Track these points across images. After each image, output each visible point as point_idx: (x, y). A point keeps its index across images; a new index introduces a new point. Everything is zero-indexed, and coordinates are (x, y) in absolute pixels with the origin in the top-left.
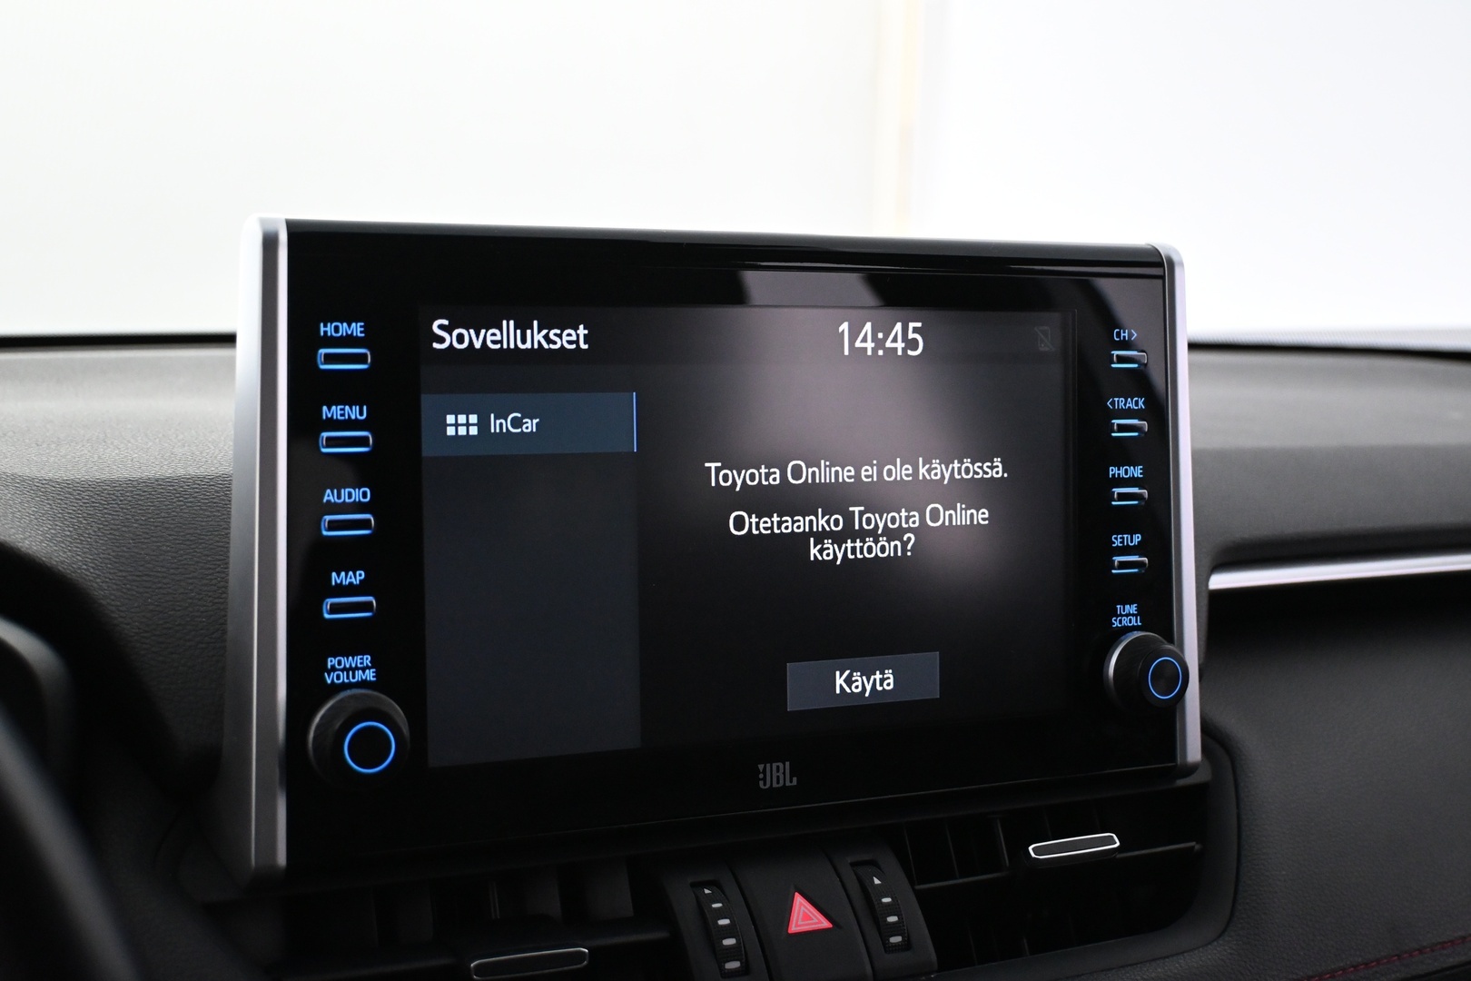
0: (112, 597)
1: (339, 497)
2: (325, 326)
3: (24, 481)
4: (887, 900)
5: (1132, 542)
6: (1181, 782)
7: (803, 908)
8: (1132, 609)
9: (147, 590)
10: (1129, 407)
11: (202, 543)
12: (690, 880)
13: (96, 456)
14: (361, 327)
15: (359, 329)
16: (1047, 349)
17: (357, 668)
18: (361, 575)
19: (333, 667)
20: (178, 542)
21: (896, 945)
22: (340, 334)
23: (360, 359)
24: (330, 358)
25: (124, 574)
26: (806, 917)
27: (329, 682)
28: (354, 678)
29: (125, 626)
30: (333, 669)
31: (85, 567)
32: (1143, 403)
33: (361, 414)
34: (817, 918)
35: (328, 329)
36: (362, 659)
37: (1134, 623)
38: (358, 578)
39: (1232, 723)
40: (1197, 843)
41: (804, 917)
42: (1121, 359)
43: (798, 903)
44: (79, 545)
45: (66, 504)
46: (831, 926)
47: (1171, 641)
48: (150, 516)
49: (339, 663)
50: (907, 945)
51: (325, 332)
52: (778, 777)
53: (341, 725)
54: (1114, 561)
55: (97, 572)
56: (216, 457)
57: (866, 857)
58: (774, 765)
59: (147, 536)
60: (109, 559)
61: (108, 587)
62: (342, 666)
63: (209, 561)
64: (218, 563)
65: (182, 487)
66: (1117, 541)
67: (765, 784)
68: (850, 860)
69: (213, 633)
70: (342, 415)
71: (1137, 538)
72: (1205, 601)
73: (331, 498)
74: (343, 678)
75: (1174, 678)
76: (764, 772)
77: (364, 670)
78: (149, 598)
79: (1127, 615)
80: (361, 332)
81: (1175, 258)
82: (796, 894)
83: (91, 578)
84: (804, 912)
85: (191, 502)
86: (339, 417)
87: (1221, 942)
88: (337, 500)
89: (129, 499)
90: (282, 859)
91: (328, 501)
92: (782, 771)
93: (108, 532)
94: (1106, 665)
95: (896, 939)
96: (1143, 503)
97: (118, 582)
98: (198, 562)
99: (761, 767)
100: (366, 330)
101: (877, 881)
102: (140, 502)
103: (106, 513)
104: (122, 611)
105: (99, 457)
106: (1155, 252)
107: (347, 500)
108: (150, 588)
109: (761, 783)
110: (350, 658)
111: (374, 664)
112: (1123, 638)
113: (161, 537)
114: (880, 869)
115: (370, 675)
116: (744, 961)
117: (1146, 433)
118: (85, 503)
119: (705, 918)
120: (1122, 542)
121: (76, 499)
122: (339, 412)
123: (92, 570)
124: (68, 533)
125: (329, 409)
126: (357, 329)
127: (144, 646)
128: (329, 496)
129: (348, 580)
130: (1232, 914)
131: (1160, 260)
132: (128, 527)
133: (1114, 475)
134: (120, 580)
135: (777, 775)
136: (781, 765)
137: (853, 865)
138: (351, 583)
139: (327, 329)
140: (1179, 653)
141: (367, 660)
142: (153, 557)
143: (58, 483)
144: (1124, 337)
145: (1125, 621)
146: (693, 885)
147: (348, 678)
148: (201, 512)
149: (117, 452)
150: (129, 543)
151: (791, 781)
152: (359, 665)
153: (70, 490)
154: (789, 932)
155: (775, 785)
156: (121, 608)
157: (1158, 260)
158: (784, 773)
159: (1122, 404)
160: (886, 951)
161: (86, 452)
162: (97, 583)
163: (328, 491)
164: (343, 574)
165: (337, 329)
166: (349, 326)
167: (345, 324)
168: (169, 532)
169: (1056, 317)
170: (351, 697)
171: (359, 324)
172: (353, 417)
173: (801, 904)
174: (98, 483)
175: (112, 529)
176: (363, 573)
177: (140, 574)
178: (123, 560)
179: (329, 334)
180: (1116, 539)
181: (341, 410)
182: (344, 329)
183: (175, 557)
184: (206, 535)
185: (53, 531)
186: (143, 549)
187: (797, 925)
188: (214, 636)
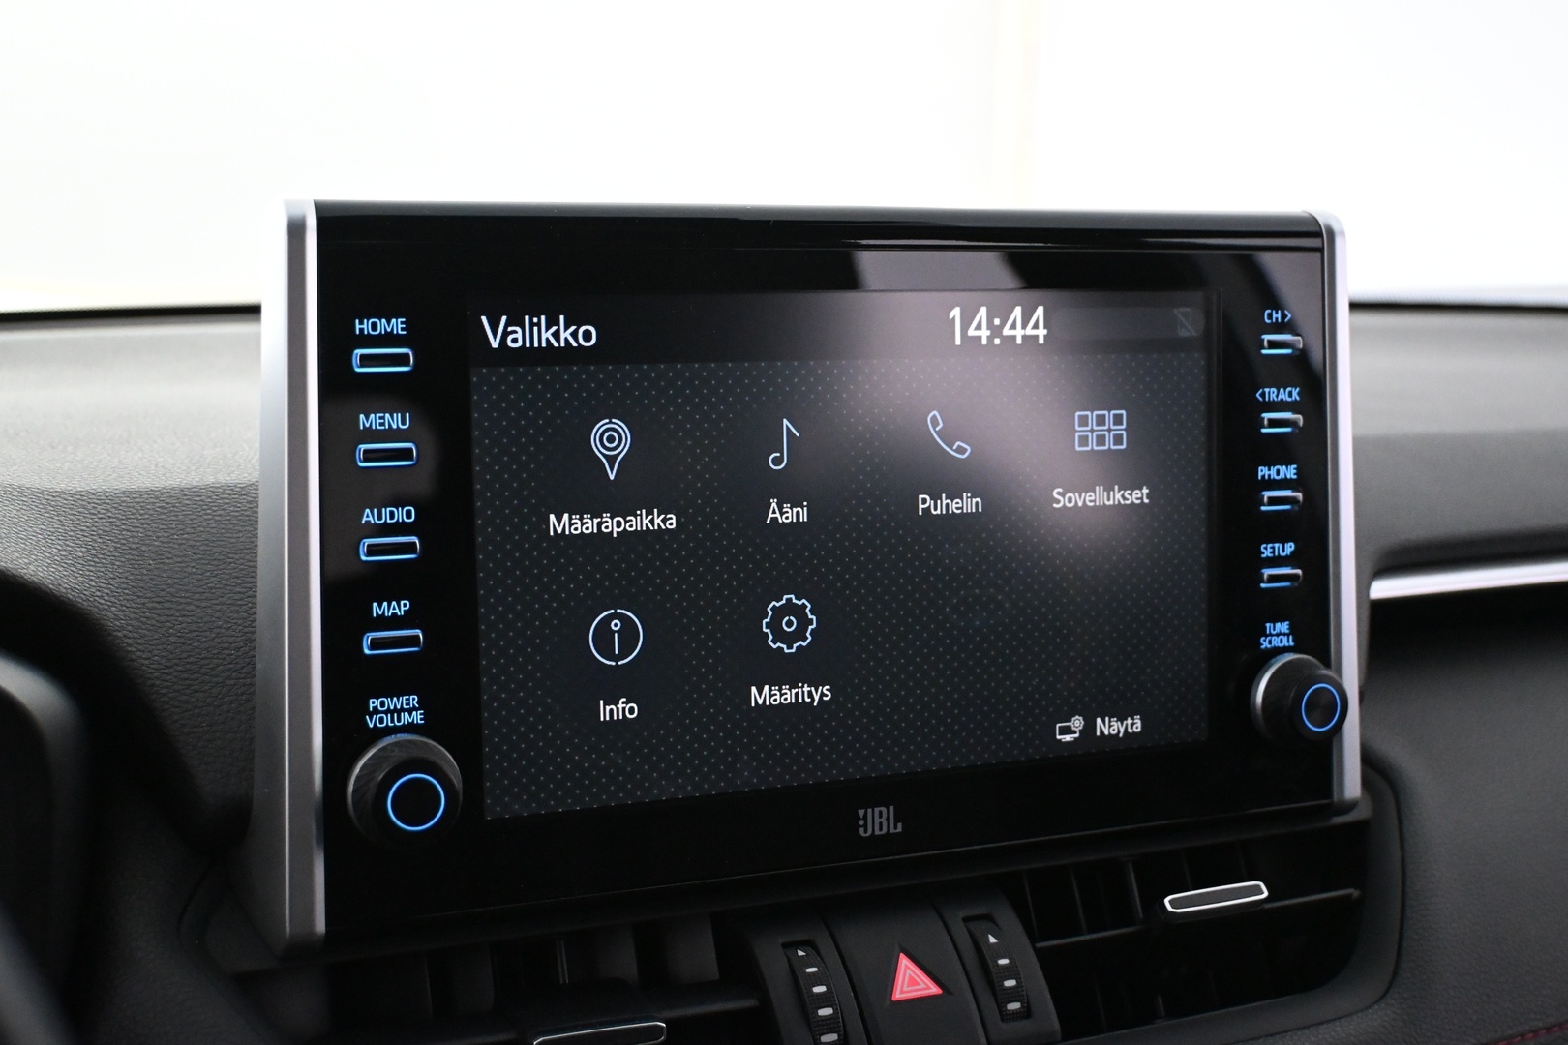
0: (130, 628)
1: (380, 518)
2: (361, 323)
3: (32, 494)
4: (1003, 961)
5: (1283, 551)
6: (1338, 820)
7: (909, 972)
8: (1284, 627)
9: (169, 619)
10: (1282, 399)
11: (230, 563)
12: (781, 941)
13: (116, 460)
14: (402, 323)
15: (400, 326)
16: (1187, 334)
17: (402, 710)
18: (405, 605)
19: (375, 708)
20: (203, 562)
21: (1015, 1013)
22: (378, 332)
23: (402, 360)
24: (366, 360)
25: (143, 600)
26: (913, 982)
27: (371, 726)
28: (399, 721)
29: (144, 662)
30: (376, 711)
31: (98, 594)
32: (1299, 394)
33: (403, 423)
34: (925, 984)
35: (365, 326)
36: (408, 699)
37: (1285, 643)
38: (402, 608)
39: (1397, 753)
40: (1356, 889)
41: (911, 982)
42: (1273, 345)
43: (903, 965)
44: (91, 568)
45: (79, 519)
46: (940, 991)
47: (1327, 664)
48: (173, 532)
49: (383, 704)
50: (1026, 1013)
51: (361, 330)
52: (881, 824)
53: (384, 777)
54: (1262, 574)
55: (113, 599)
56: (250, 461)
57: (982, 910)
58: (877, 810)
59: (170, 556)
60: (127, 583)
61: (125, 616)
62: (386, 708)
63: (240, 584)
64: (249, 586)
65: (210, 497)
66: (1267, 551)
67: (866, 832)
68: (962, 914)
69: (243, 668)
70: (381, 424)
71: (1290, 547)
72: (1366, 613)
73: (371, 518)
74: (387, 721)
75: (1331, 707)
76: (865, 818)
77: (410, 711)
78: (171, 628)
79: (1278, 635)
80: (402, 329)
81: (1336, 227)
82: (902, 955)
83: (106, 607)
84: (910, 977)
85: (220, 515)
86: (378, 427)
87: (1383, 1005)
88: (377, 521)
89: (151, 512)
90: (320, 925)
91: (368, 522)
92: (885, 815)
93: (126, 552)
94: (1253, 691)
95: (1014, 1006)
96: (1296, 508)
97: (137, 611)
98: (226, 585)
99: (861, 812)
100: (408, 326)
101: (992, 940)
102: (162, 516)
103: (124, 530)
104: (139, 644)
105: (120, 462)
106: (1315, 221)
107: (389, 521)
108: (172, 616)
109: (862, 830)
110: (395, 698)
111: (422, 705)
112: (1273, 660)
113: (185, 556)
114: (997, 926)
115: (417, 717)
116: (842, 1033)
117: (1300, 428)
118: (101, 518)
119: (799, 985)
120: (1273, 552)
121: (90, 513)
122: (378, 421)
123: (106, 598)
124: (81, 555)
125: (367, 418)
126: (397, 326)
127: (166, 684)
128: (369, 516)
129: (391, 611)
130: (1395, 974)
131: (1318, 229)
132: (149, 545)
133: (1263, 476)
134: (138, 608)
135: (879, 821)
136: (884, 809)
137: (966, 920)
138: (394, 614)
139: (363, 326)
140: (1337, 679)
141: (414, 700)
142: (175, 580)
143: (72, 495)
144: (1277, 319)
145: (1276, 642)
146: (785, 946)
147: (392, 721)
148: (231, 526)
149: (140, 454)
150: (150, 565)
151: (896, 828)
152: (405, 707)
153: (84, 503)
154: (894, 999)
155: (877, 832)
156: (139, 641)
157: (1316, 229)
158: (888, 819)
159: (1273, 396)
160: (1002, 1020)
161: (106, 455)
162: (112, 612)
163: (368, 511)
164: (385, 604)
165: (374, 327)
166: (389, 323)
167: (384, 321)
168: (193, 551)
169: (1198, 296)
170: (396, 744)
171: (399, 320)
172: (395, 426)
173: (907, 967)
174: (115, 494)
175: (130, 548)
176: (408, 602)
177: (161, 600)
178: (142, 584)
179: (366, 332)
180: (1266, 548)
181: (380, 418)
182: (382, 325)
183: (201, 580)
184: (236, 554)
185: (63, 553)
186: (165, 571)
187: (902, 992)
188: (243, 671)
